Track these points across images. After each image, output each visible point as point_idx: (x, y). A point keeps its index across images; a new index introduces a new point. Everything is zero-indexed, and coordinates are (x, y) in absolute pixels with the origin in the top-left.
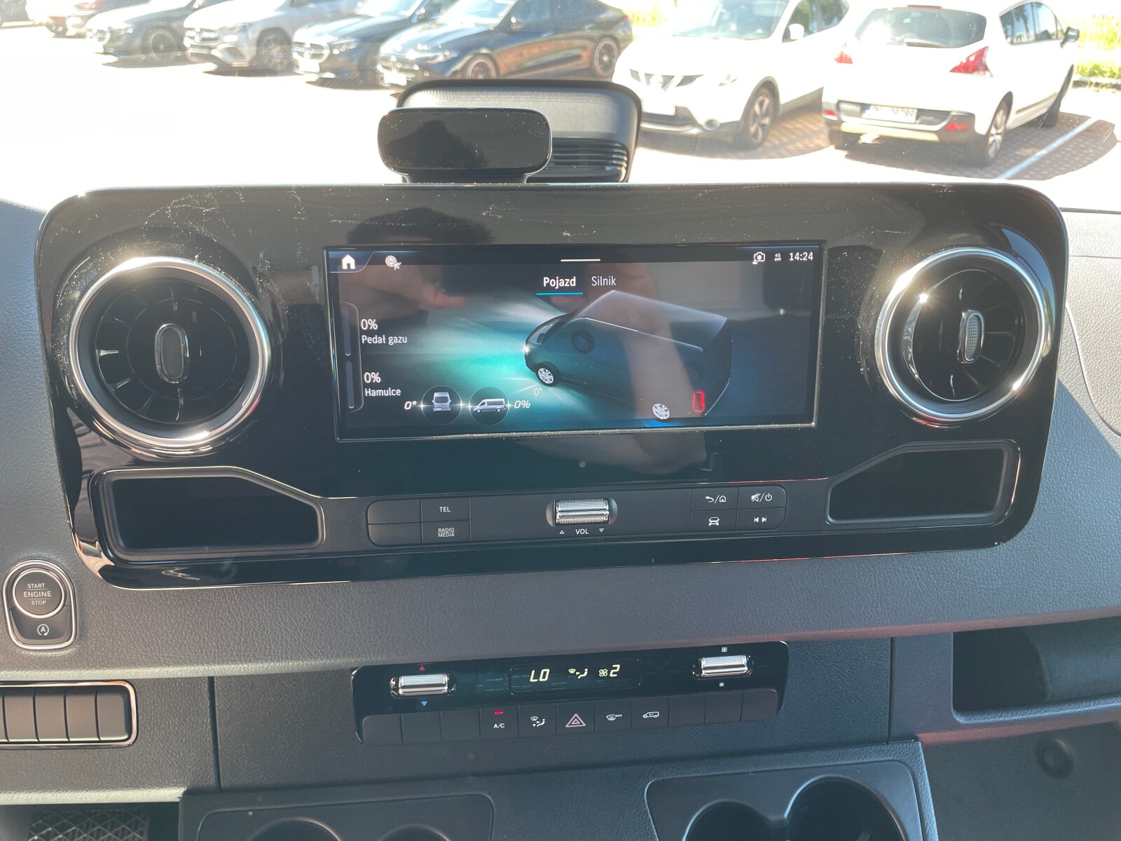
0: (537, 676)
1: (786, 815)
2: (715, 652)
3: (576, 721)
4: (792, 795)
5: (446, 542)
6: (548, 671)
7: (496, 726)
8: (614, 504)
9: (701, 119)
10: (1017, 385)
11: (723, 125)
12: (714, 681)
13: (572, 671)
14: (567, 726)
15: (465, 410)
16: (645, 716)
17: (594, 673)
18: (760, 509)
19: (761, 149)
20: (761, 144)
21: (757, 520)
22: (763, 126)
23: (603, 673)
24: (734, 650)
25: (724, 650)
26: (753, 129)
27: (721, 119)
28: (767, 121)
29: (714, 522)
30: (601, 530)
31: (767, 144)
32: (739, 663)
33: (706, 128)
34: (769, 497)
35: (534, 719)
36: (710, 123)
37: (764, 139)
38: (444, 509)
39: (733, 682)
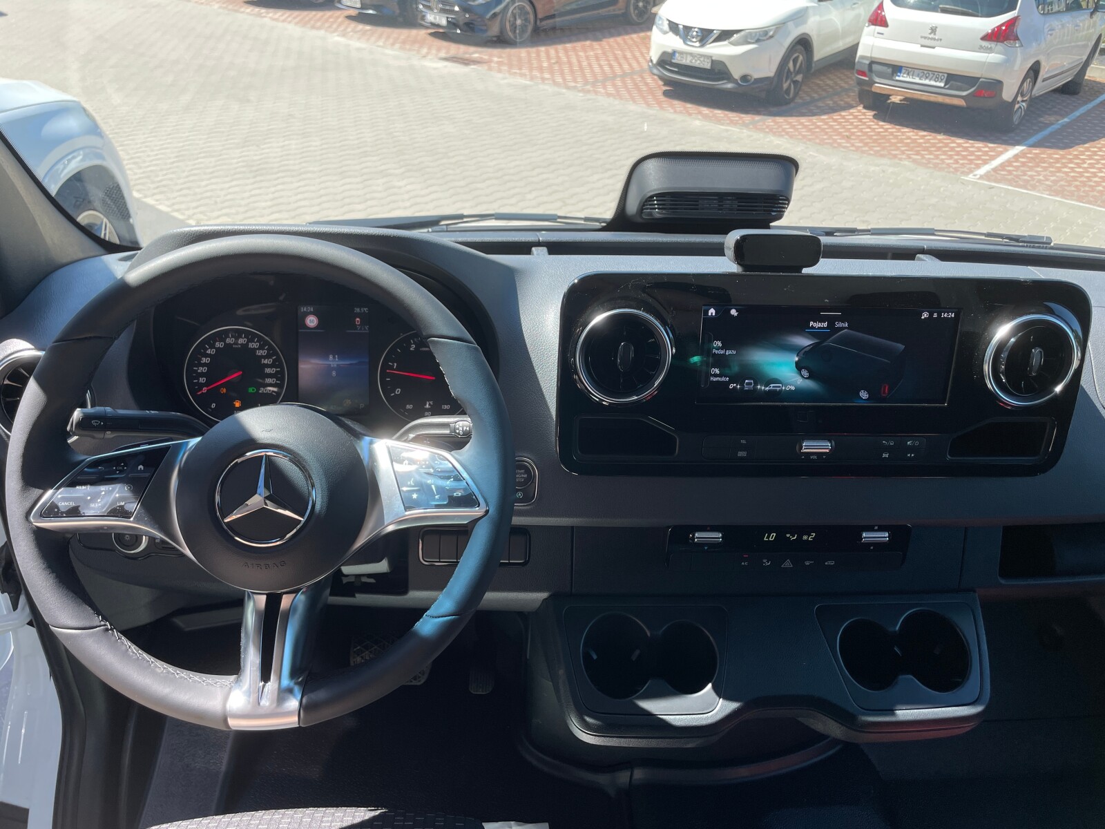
0: (768, 537)
1: (897, 628)
2: (870, 529)
3: (788, 564)
4: (902, 616)
5: (742, 458)
6: (775, 534)
7: (743, 564)
8: (833, 443)
9: (736, 75)
10: (1058, 389)
11: (758, 81)
12: (869, 544)
13: (788, 535)
14: (782, 566)
15: (761, 389)
16: (826, 563)
17: (800, 537)
18: (911, 449)
19: (792, 105)
20: (792, 100)
21: (909, 455)
22: (795, 82)
23: (805, 537)
24: (882, 529)
25: (876, 528)
26: (785, 86)
27: (756, 75)
28: (799, 78)
29: (885, 455)
30: (824, 457)
31: (798, 100)
32: (884, 536)
33: (739, 82)
34: (917, 443)
35: (765, 561)
36: (745, 78)
37: (796, 94)
38: (743, 442)
39: (878, 546)
